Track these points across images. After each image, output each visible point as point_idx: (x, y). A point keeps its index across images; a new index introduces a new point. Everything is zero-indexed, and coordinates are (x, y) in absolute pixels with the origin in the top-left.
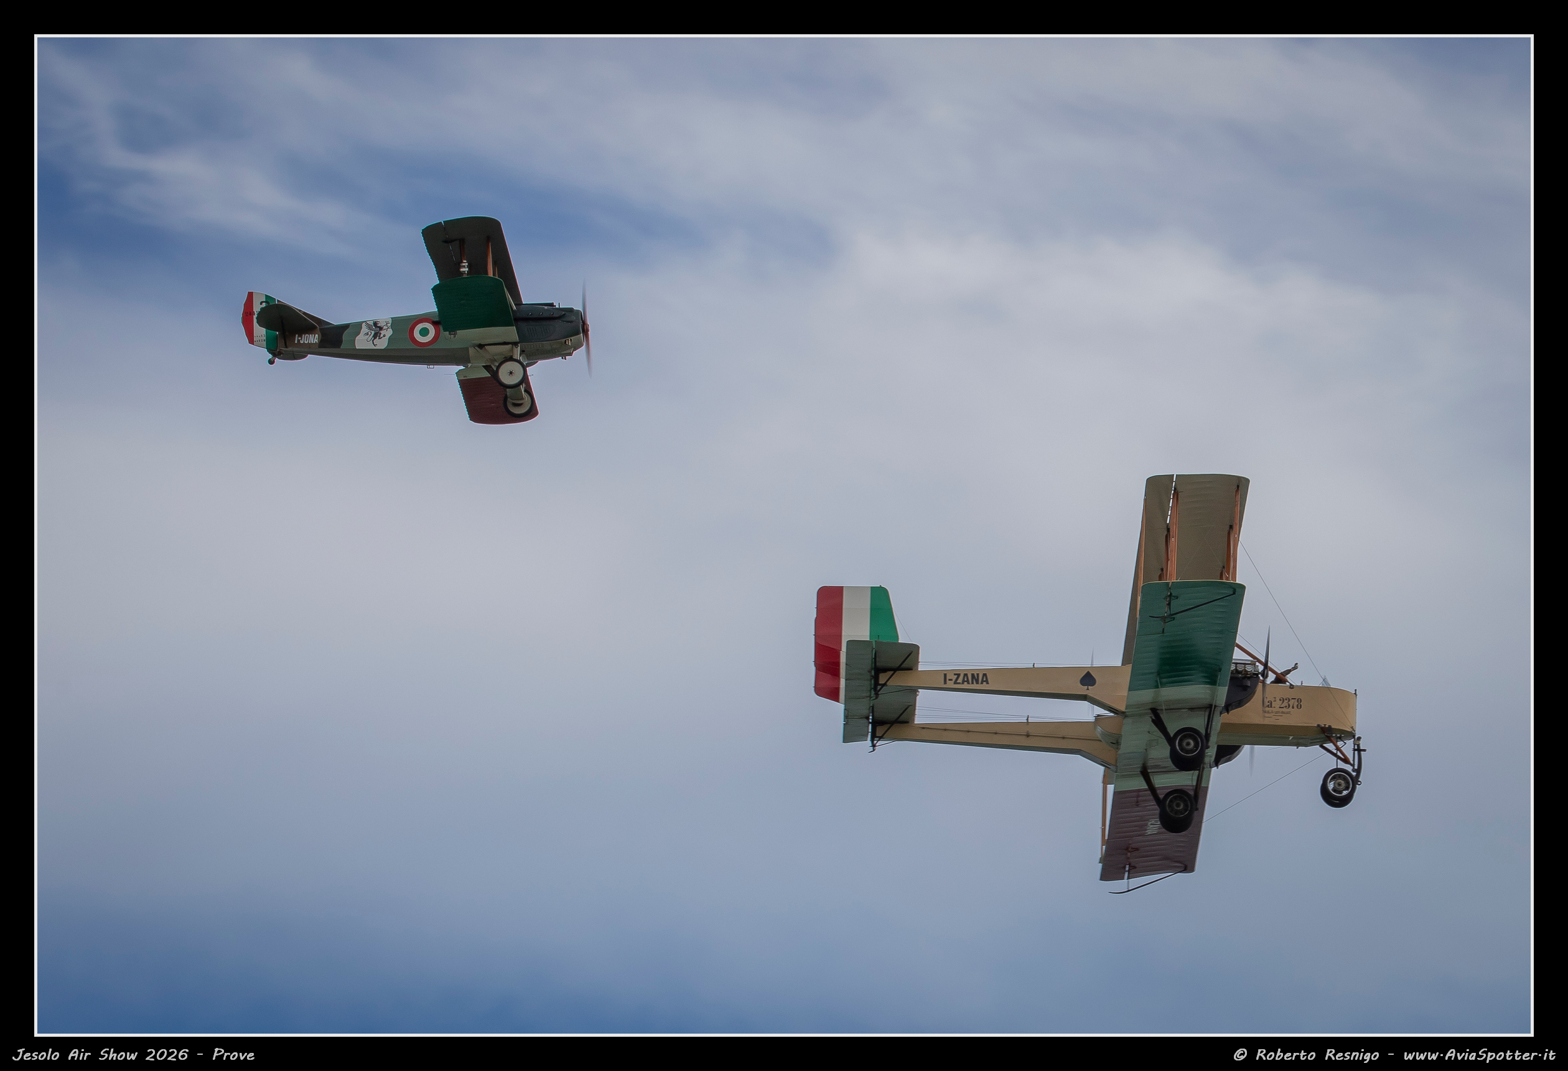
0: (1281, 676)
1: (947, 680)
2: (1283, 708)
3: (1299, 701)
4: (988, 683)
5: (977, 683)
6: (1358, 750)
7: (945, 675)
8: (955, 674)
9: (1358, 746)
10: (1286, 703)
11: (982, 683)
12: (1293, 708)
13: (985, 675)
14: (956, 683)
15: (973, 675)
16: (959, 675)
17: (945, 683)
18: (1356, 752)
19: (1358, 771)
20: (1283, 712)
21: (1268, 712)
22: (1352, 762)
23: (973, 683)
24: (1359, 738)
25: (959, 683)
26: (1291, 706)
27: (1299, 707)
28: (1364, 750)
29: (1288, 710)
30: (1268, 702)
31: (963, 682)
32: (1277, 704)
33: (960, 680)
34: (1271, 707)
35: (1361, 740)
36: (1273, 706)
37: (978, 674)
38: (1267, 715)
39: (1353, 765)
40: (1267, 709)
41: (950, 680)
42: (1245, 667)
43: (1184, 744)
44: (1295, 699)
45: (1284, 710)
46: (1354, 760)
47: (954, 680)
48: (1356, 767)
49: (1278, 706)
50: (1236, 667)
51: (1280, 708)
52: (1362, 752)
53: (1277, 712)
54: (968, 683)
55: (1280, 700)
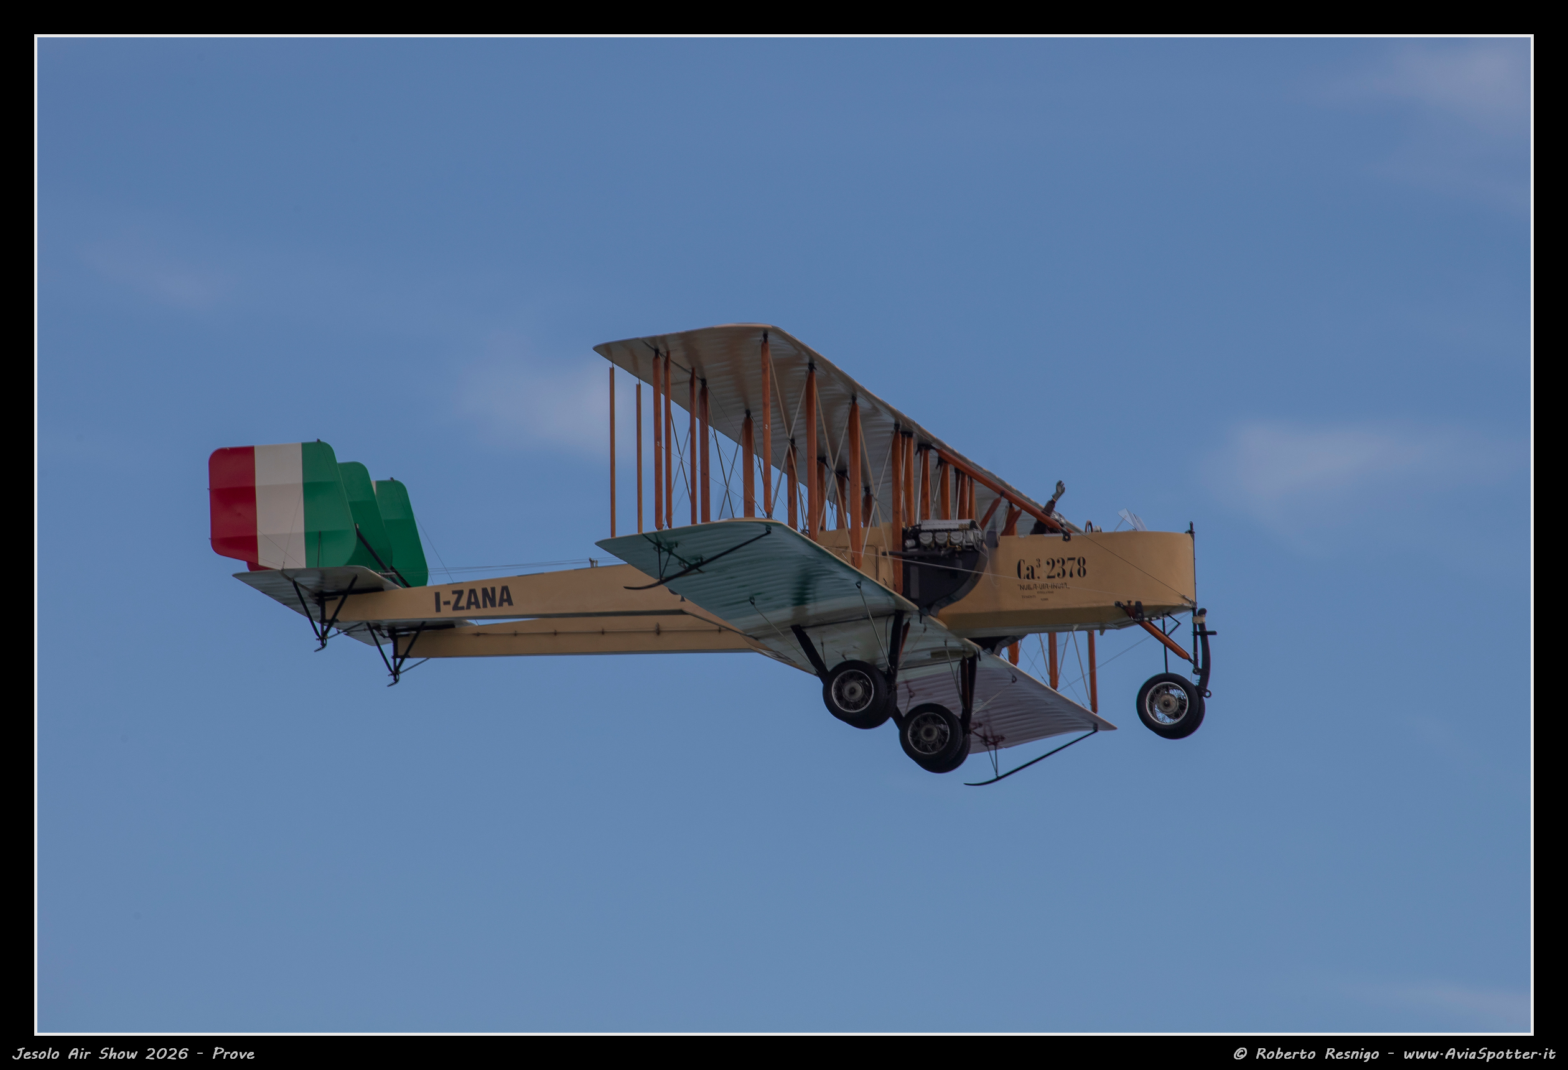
0: (1043, 515)
1: (442, 603)
2: (1054, 577)
3: (1082, 561)
4: (511, 603)
5: (493, 605)
6: (1202, 633)
7: (437, 595)
8: (454, 592)
9: (1202, 626)
10: (1058, 569)
11: (501, 605)
12: (1071, 575)
13: (505, 589)
14: (456, 607)
15: (485, 591)
16: (460, 593)
17: (438, 609)
18: (1199, 637)
19: (1204, 672)
20: (1053, 586)
21: (1029, 588)
22: (1193, 658)
23: (485, 606)
24: (1203, 612)
25: (462, 608)
26: (1068, 573)
27: (1082, 572)
28: (1214, 633)
29: (1063, 580)
30: (1028, 569)
31: (469, 603)
32: (1043, 571)
33: (463, 602)
34: (1033, 577)
35: (1207, 614)
36: (1036, 575)
37: (493, 590)
38: (1027, 593)
39: (1195, 663)
40: (1026, 582)
41: (447, 603)
42: (949, 536)
43: (846, 691)
44: (1073, 559)
45: (1057, 581)
46: (1196, 656)
47: (452, 603)
48: (1200, 666)
49: (1044, 575)
50: (934, 537)
51: (1049, 577)
52: (1209, 637)
53: (1043, 587)
54: (478, 607)
55: (1048, 563)
